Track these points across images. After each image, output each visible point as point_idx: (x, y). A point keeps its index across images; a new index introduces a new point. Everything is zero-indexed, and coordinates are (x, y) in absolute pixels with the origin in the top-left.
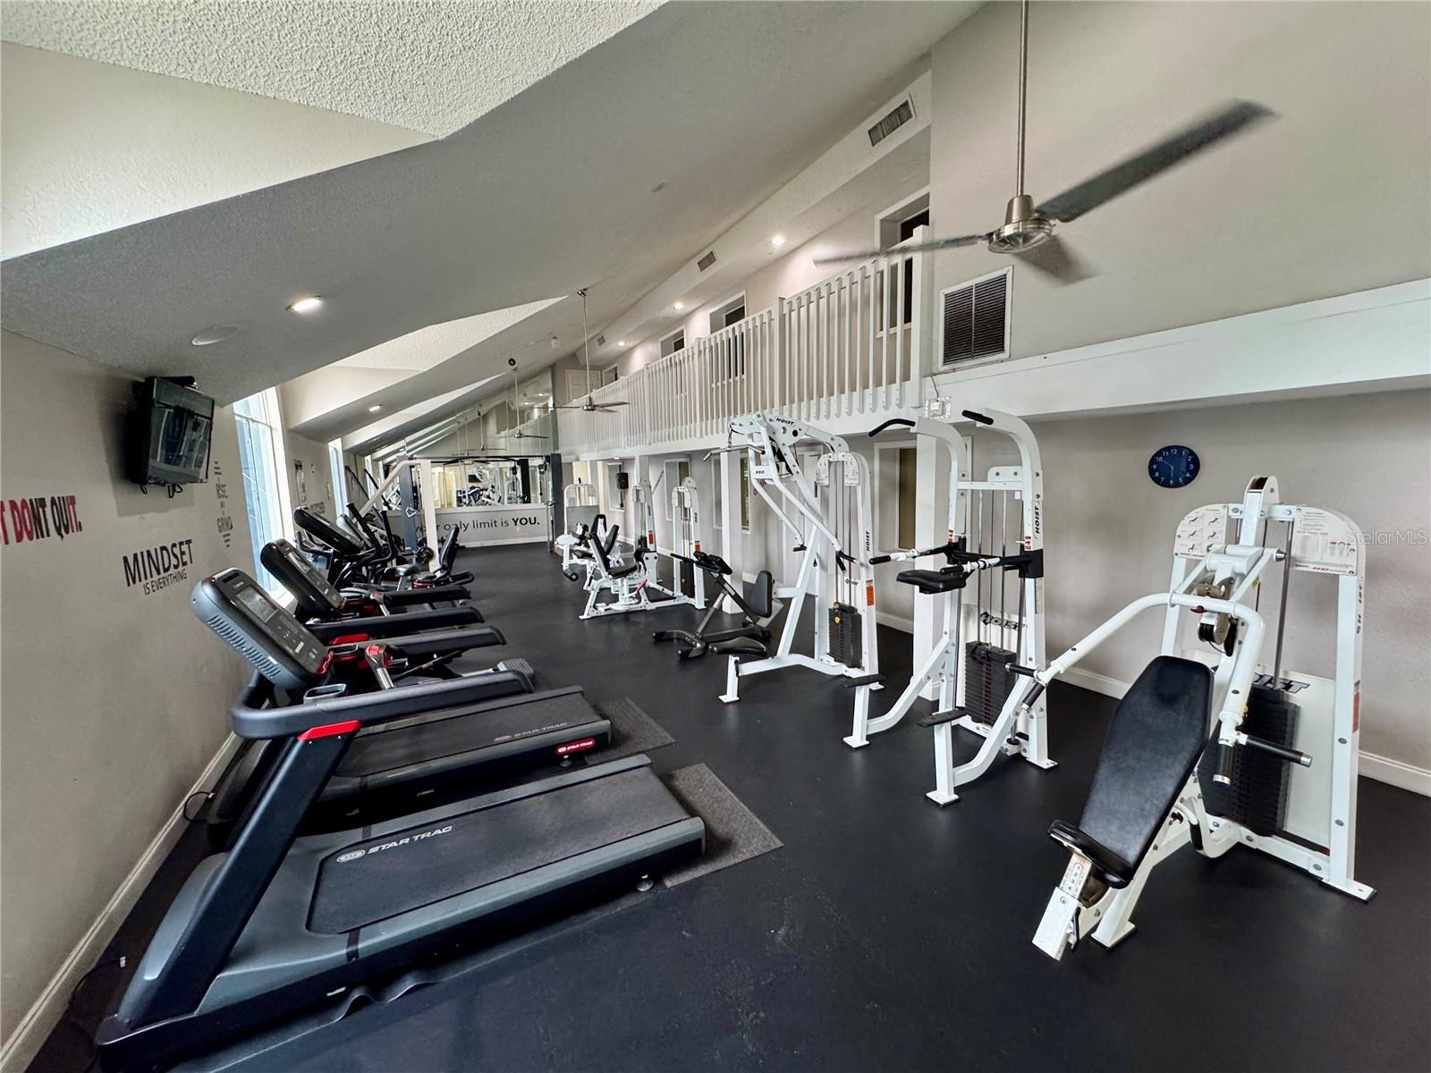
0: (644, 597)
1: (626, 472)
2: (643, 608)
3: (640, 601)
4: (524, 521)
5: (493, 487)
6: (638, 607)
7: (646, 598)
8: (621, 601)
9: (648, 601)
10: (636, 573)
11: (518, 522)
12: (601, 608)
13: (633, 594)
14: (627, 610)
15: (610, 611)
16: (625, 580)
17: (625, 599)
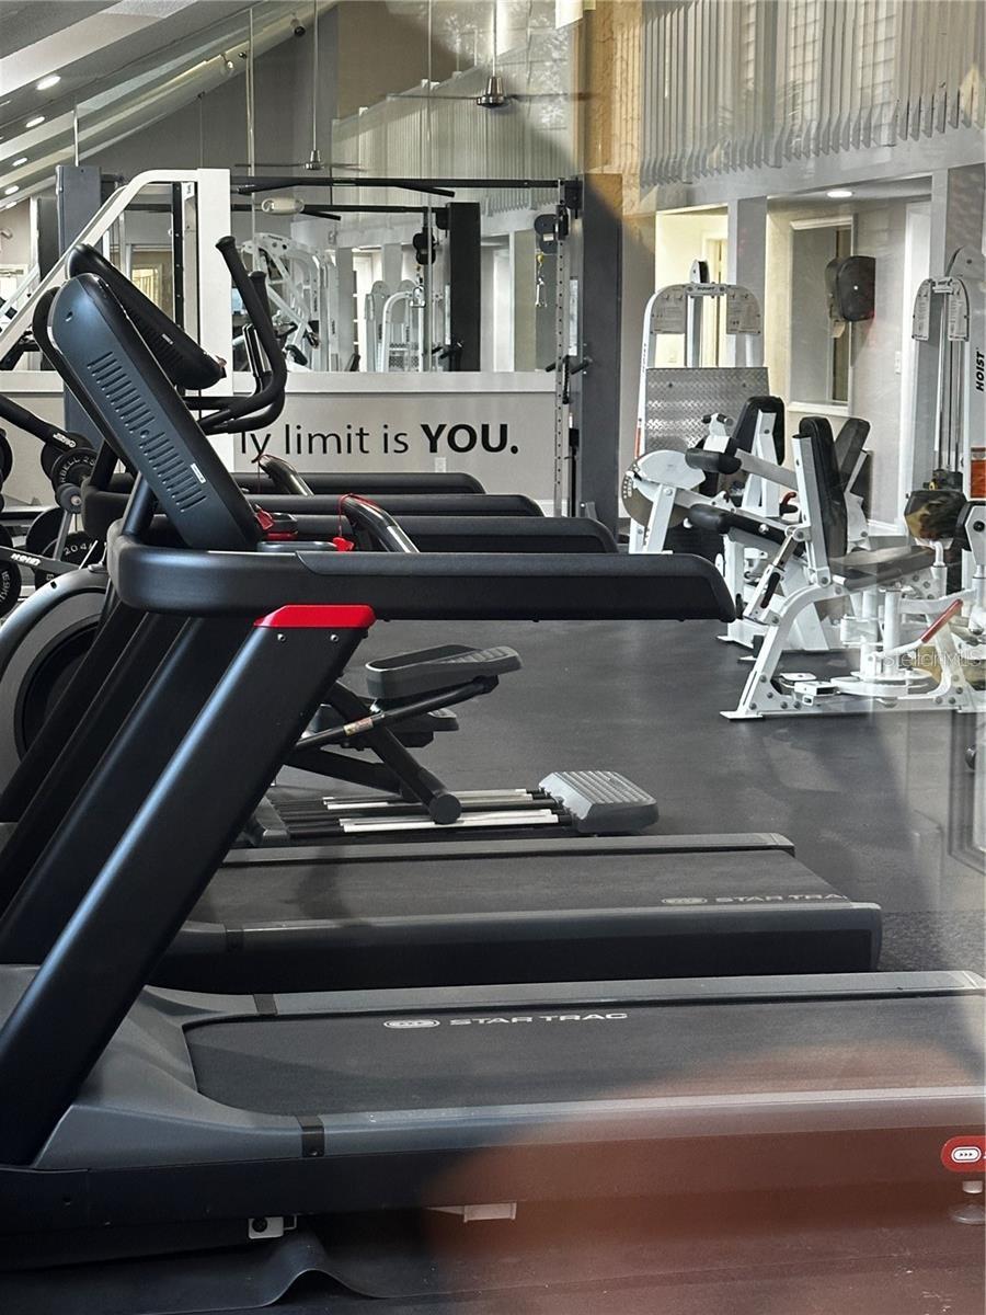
0: (951, 664)
1: (864, 252)
2: (947, 705)
4: (462, 439)
5: (314, 325)
6: (927, 701)
7: (959, 672)
9: (963, 682)
11: (443, 441)
12: (805, 685)
13: (910, 648)
14: (889, 704)
15: (834, 698)
16: (888, 598)
17: (883, 662)
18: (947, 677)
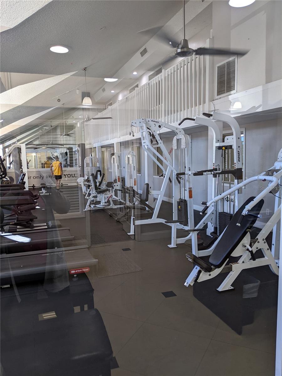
0: (112, 203)
2: (111, 208)
3: (109, 205)
4: (69, 176)
6: (109, 207)
7: (113, 203)
8: (101, 204)
9: (113, 205)
10: (108, 192)
11: (67, 176)
12: (92, 206)
13: (106, 201)
14: (104, 208)
15: (96, 208)
16: (103, 195)
17: (103, 203)
18: (111, 204)
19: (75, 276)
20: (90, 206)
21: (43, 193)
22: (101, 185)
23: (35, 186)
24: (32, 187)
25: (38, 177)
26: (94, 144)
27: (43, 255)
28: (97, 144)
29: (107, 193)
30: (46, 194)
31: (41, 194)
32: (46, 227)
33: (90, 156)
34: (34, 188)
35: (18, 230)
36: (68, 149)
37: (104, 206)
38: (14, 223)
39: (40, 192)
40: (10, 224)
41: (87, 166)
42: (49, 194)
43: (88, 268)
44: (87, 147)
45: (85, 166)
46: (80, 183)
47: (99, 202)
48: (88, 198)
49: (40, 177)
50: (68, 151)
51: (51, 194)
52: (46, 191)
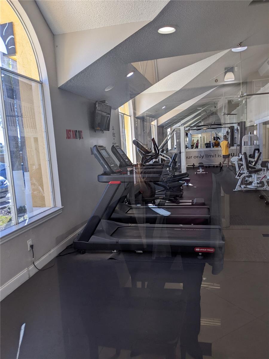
0: (266, 184)
2: (265, 189)
6: (263, 189)
8: (253, 185)
12: (243, 186)
13: (259, 182)
14: (256, 189)
15: (247, 188)
16: (255, 175)
17: (255, 183)
18: (265, 186)
19: (200, 254)
20: (240, 186)
21: (199, 172)
22: (257, 165)
23: (195, 165)
24: (192, 166)
25: (198, 157)
26: (256, 121)
27: (175, 229)
28: (257, 120)
29: (260, 173)
30: (202, 173)
31: (198, 173)
32: (191, 204)
33: (249, 134)
34: (194, 167)
35: (166, 204)
36: (229, 128)
37: (256, 187)
38: (162, 198)
39: (198, 170)
40: (159, 198)
41: (244, 145)
42: (205, 173)
43: (214, 249)
44: (248, 124)
45: (243, 144)
46: (234, 163)
47: (251, 183)
48: (238, 178)
49: (200, 156)
50: (229, 131)
51: (207, 173)
52: (203, 170)
